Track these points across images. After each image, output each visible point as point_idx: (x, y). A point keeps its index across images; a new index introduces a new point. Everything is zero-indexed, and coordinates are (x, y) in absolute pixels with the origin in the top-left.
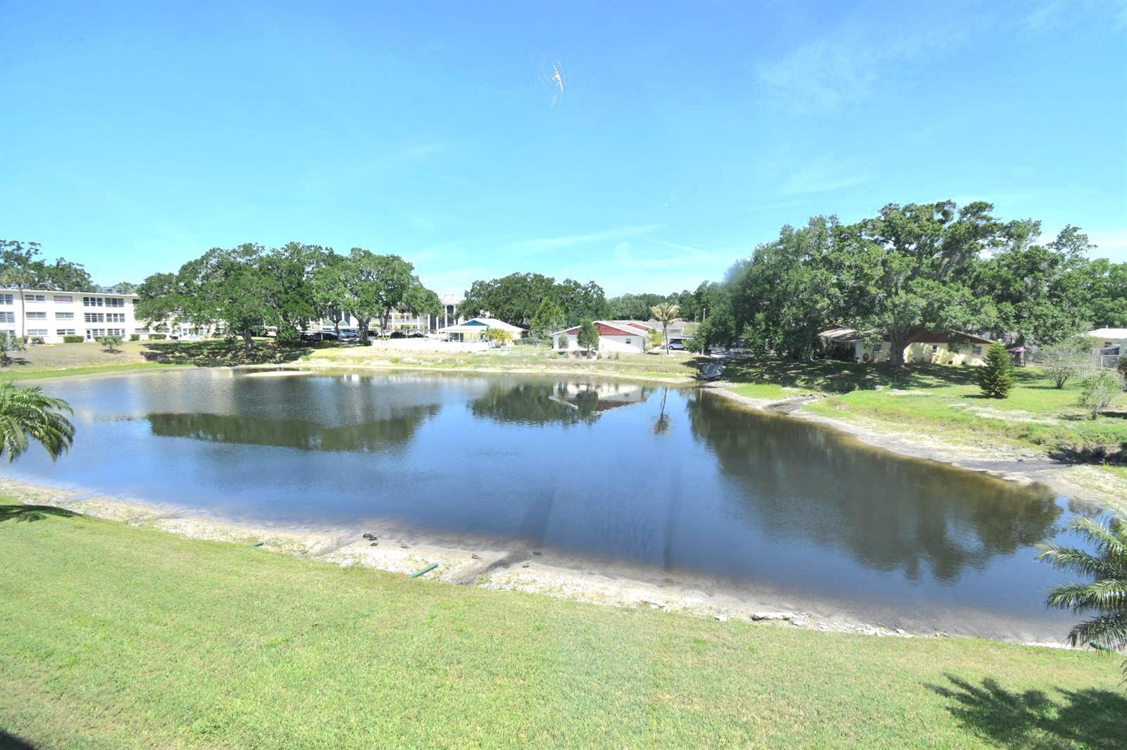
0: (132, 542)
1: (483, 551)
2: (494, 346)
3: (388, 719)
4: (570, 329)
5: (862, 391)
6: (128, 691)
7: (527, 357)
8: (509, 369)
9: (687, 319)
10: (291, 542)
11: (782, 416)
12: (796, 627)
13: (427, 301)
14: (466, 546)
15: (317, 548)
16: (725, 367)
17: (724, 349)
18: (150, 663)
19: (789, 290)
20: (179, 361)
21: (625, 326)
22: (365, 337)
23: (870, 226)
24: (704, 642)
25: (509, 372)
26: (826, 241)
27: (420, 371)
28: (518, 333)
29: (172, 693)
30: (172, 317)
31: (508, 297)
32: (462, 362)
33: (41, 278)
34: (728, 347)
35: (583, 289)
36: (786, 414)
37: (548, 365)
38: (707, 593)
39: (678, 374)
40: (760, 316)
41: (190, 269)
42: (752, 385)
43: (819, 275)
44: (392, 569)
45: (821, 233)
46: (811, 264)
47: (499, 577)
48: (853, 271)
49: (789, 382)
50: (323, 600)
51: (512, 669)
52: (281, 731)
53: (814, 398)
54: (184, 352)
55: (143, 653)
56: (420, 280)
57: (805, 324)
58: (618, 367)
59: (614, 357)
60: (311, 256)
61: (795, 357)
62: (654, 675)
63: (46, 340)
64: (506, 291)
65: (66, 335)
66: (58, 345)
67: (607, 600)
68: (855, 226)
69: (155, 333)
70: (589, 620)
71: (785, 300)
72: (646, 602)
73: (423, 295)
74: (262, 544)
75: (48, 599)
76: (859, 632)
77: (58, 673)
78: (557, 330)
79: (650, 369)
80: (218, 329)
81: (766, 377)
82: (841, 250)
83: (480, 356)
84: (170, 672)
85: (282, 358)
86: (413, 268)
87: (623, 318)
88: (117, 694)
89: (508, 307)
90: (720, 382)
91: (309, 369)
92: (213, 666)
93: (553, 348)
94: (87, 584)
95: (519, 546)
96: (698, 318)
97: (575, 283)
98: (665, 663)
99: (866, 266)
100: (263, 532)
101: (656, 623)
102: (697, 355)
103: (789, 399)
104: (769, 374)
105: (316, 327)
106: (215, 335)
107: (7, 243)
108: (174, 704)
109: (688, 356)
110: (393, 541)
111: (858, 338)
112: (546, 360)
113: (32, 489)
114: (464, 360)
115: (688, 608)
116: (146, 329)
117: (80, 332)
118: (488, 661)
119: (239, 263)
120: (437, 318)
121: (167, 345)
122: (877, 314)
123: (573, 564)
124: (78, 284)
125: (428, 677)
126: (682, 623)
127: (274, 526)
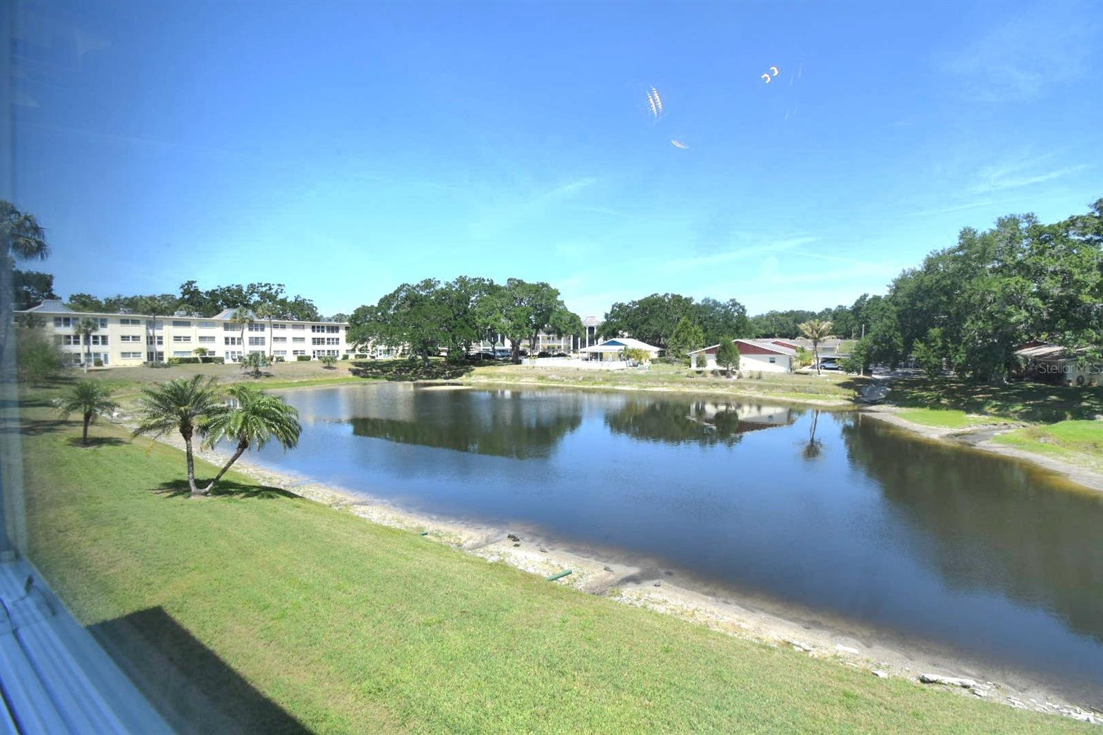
0: (332, 522)
1: (614, 563)
2: (632, 364)
3: (519, 712)
4: (709, 348)
5: (1076, 421)
6: (318, 646)
7: (663, 376)
8: (645, 387)
9: (842, 336)
10: (449, 534)
11: (966, 448)
12: (978, 698)
13: (570, 323)
14: (599, 557)
15: (470, 543)
16: (890, 389)
17: (889, 370)
18: (336, 625)
19: (972, 301)
20: (376, 376)
21: (770, 344)
22: (516, 356)
23: (1080, 224)
24: (856, 697)
25: (645, 389)
26: (1022, 243)
27: (563, 388)
28: (656, 353)
29: (349, 653)
30: (372, 340)
31: (647, 317)
32: (601, 379)
33: (284, 311)
34: (893, 367)
35: (723, 307)
36: (971, 445)
37: (685, 384)
38: (863, 643)
39: (831, 396)
40: (935, 332)
41: (386, 301)
42: (926, 411)
43: (1013, 283)
44: (531, 570)
45: (1014, 235)
46: (1001, 271)
47: (630, 593)
48: (1060, 278)
49: (977, 408)
50: (471, 590)
51: (637, 686)
52: (430, 704)
53: (1009, 428)
54: (379, 369)
55: (331, 616)
56: (565, 303)
57: (996, 341)
58: (760, 387)
59: (755, 377)
60: (476, 287)
61: (982, 379)
62: (794, 723)
63: (286, 359)
64: (644, 312)
65: (299, 355)
66: (292, 363)
67: (744, 633)
68: (1059, 225)
69: (359, 353)
70: (721, 651)
71: (968, 313)
72: (789, 643)
73: (567, 318)
74: (426, 534)
75: (270, 562)
76: (1065, 715)
77: (271, 624)
78: (695, 348)
79: (798, 390)
80: (403, 350)
81: (944, 401)
82: (1041, 253)
83: (619, 374)
84: (350, 635)
85: (450, 375)
86: (559, 294)
87: (766, 336)
88: (309, 647)
89: (645, 327)
90: (883, 406)
91: (470, 385)
92: (382, 635)
93: (690, 366)
94: (298, 553)
95: (650, 563)
96: (856, 336)
97: (714, 302)
98: (808, 713)
99: (1076, 271)
100: (429, 523)
101: (799, 667)
102: (855, 375)
103: (975, 428)
104: (948, 398)
105: (477, 348)
106: (402, 355)
107: (263, 285)
108: (350, 664)
109: (842, 376)
110: (533, 544)
111: (1069, 357)
112: (683, 379)
113: (268, 474)
114: (603, 378)
115: (839, 657)
116: (353, 350)
117: (309, 353)
118: (615, 674)
119: (421, 295)
120: (579, 339)
121: (367, 363)
122: (1094, 328)
123: (706, 589)
124: (308, 316)
125: (556, 679)
126: (830, 672)
127: (438, 519)
